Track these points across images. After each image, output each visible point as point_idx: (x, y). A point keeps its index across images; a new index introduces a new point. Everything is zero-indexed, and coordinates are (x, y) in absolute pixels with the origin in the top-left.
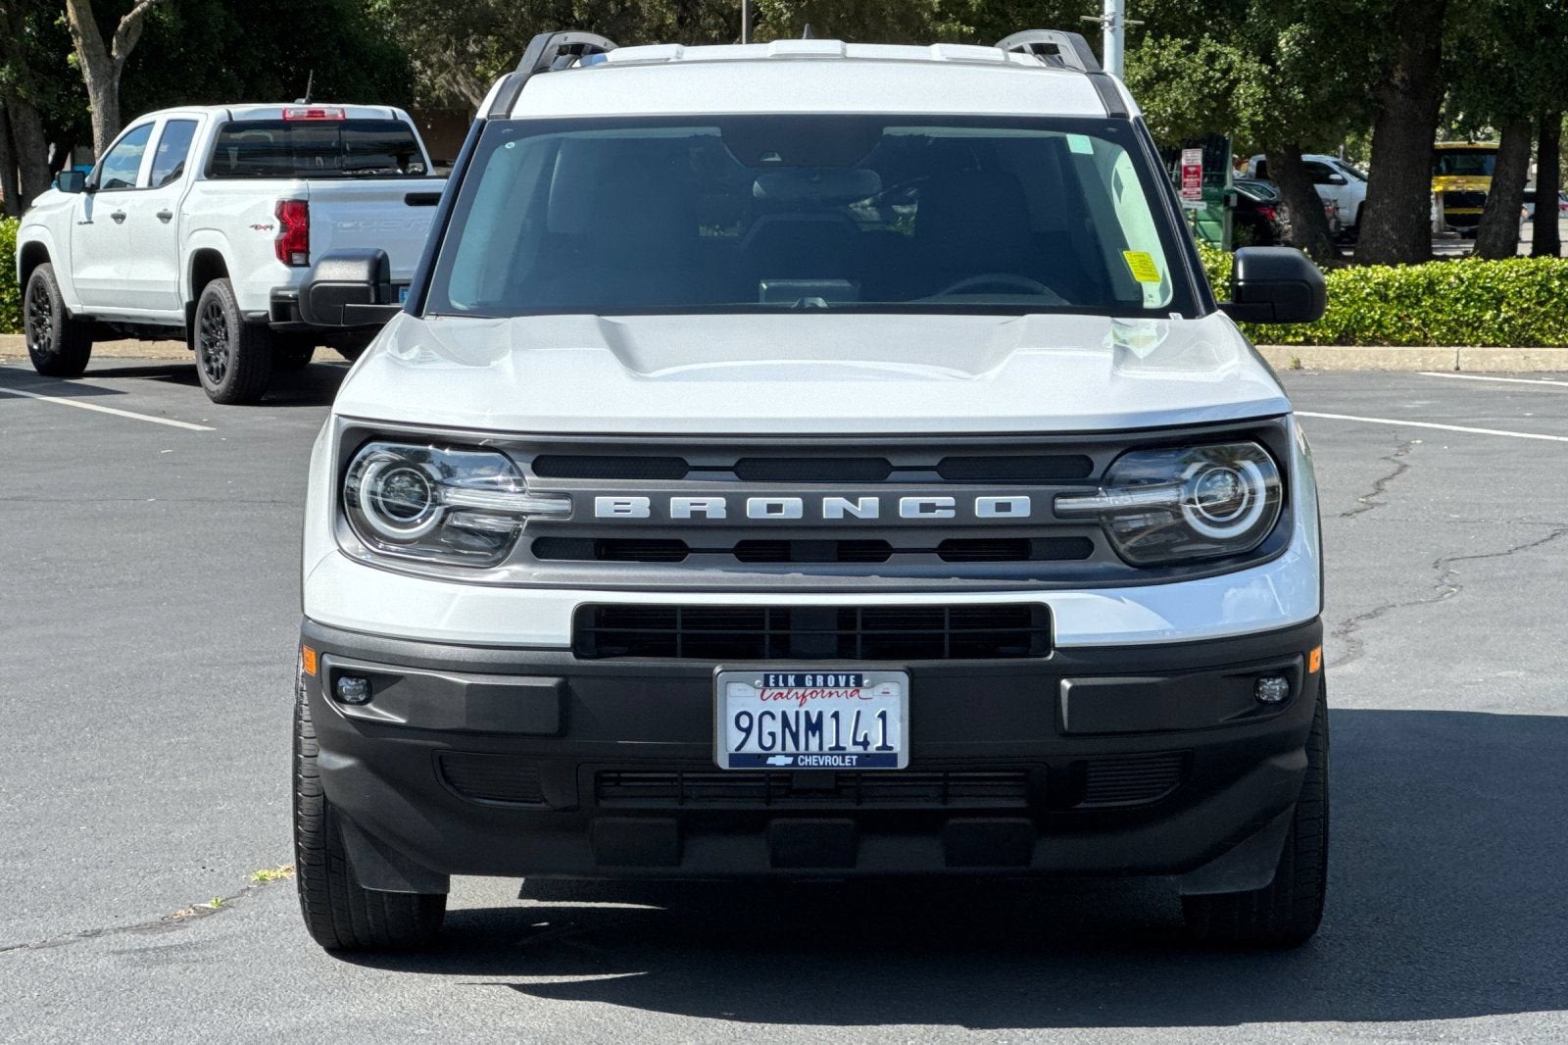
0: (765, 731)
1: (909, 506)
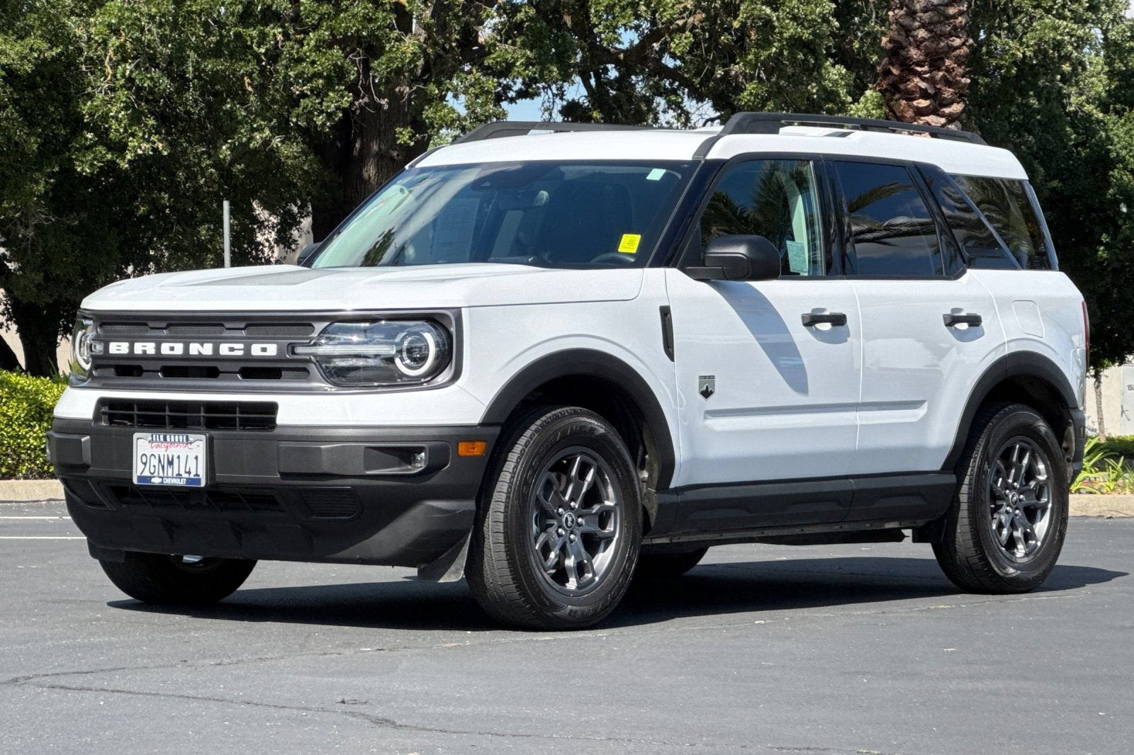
0: (152, 465)
1: (224, 350)
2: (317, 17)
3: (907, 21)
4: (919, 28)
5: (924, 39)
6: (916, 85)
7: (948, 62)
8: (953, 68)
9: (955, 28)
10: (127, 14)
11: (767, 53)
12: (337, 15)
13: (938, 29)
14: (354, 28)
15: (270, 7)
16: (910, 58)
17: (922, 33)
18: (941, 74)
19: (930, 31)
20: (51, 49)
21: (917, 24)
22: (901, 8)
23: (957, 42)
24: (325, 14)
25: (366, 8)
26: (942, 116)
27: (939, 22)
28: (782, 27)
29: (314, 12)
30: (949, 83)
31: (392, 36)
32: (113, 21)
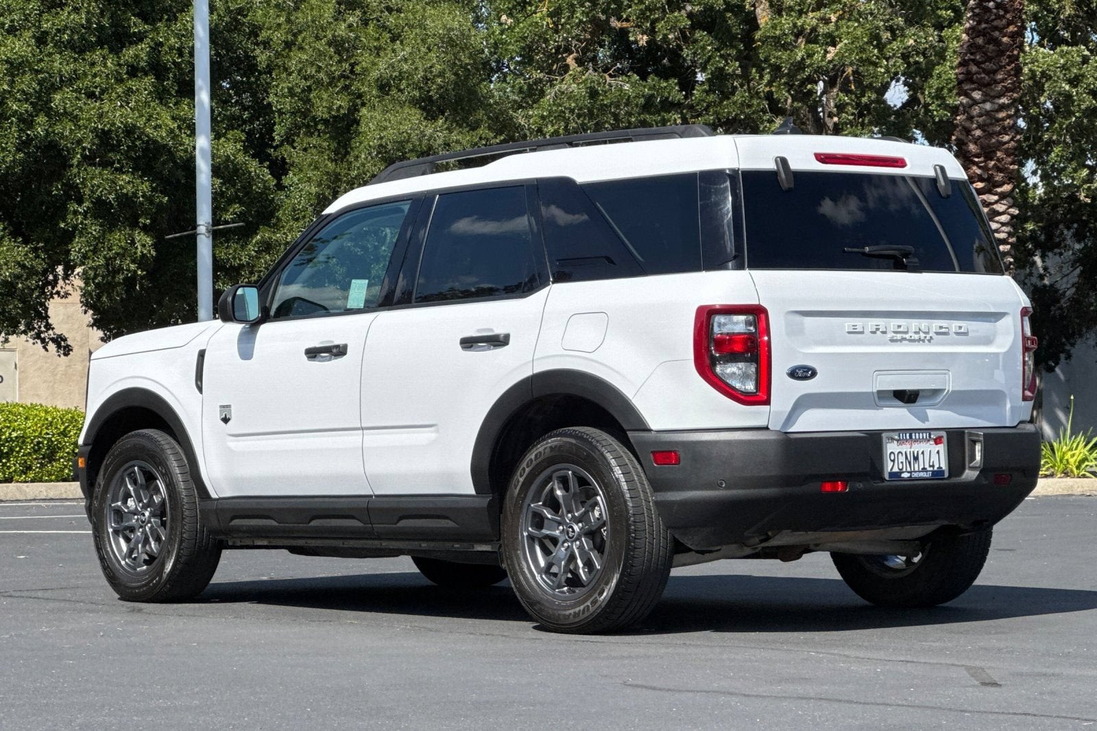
2: (705, 104)
3: (967, 124)
4: (976, 129)
5: (980, 137)
6: (974, 173)
7: (999, 154)
8: (1002, 158)
9: (1004, 128)
10: (554, 108)
11: (1067, 122)
12: (721, 102)
13: (990, 130)
14: (734, 113)
15: (667, 98)
16: (969, 152)
17: (978, 133)
18: (993, 163)
19: (984, 131)
20: (495, 137)
21: (974, 126)
22: (964, 114)
23: (1007, 138)
24: (712, 102)
25: (743, 97)
26: (995, 194)
27: (992, 124)
28: (1080, 101)
29: (703, 101)
30: (999, 170)
31: (765, 118)
32: (545, 114)
